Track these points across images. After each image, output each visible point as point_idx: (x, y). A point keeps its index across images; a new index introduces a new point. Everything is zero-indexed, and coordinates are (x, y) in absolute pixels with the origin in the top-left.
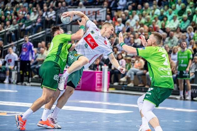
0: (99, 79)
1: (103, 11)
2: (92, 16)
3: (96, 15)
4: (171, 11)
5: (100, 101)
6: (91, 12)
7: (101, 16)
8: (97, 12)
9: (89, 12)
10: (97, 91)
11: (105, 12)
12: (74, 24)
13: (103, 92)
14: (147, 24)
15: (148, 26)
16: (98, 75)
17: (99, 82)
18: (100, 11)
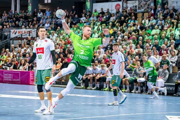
0: (32, 77)
1: (35, 31)
2: (27, 34)
3: (29, 34)
4: (79, 31)
5: (32, 91)
6: (26, 32)
7: (33, 34)
8: (30, 32)
9: (25, 31)
10: (31, 85)
11: (36, 31)
12: (15, 40)
13: (35, 85)
14: (64, 39)
15: (64, 41)
16: (31, 74)
17: (32, 79)
18: (32, 31)
